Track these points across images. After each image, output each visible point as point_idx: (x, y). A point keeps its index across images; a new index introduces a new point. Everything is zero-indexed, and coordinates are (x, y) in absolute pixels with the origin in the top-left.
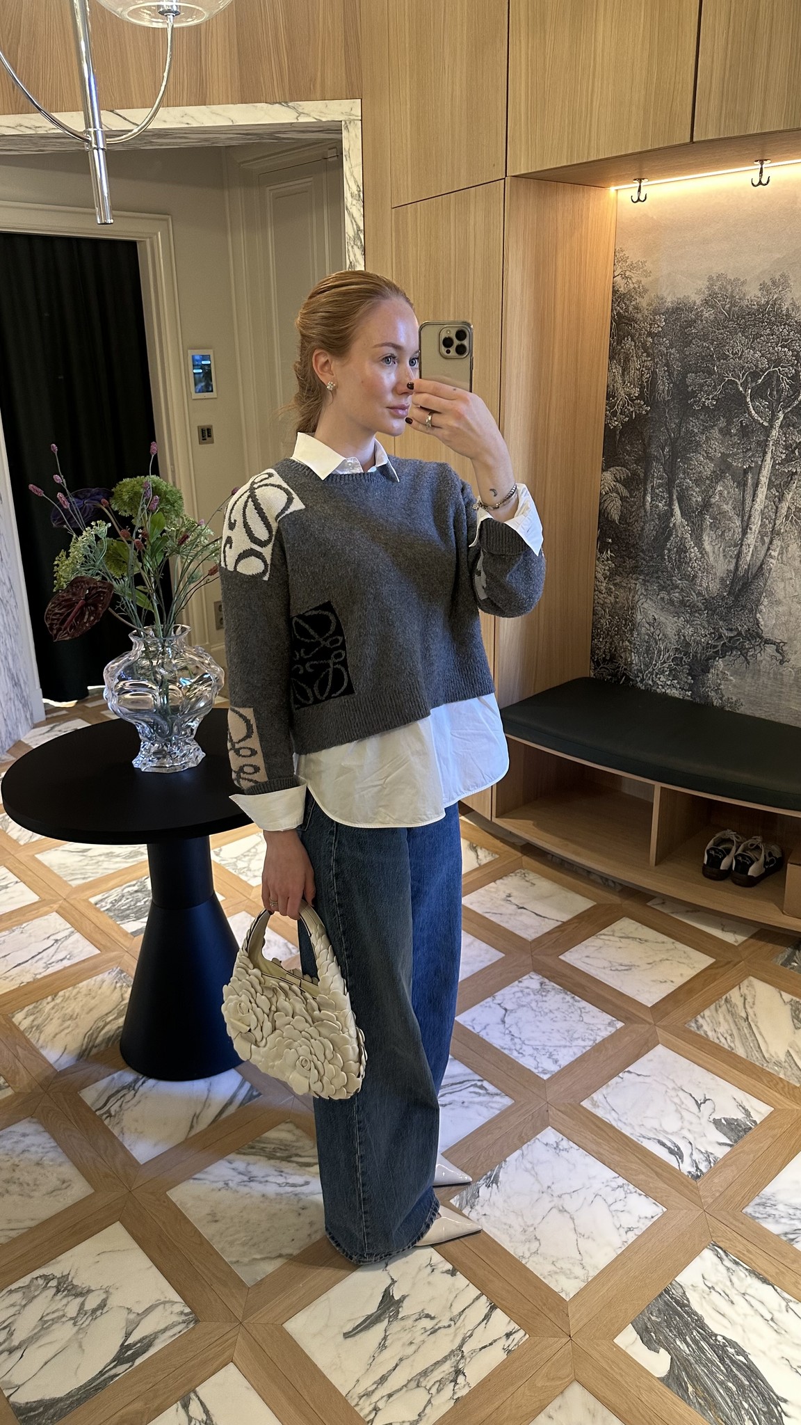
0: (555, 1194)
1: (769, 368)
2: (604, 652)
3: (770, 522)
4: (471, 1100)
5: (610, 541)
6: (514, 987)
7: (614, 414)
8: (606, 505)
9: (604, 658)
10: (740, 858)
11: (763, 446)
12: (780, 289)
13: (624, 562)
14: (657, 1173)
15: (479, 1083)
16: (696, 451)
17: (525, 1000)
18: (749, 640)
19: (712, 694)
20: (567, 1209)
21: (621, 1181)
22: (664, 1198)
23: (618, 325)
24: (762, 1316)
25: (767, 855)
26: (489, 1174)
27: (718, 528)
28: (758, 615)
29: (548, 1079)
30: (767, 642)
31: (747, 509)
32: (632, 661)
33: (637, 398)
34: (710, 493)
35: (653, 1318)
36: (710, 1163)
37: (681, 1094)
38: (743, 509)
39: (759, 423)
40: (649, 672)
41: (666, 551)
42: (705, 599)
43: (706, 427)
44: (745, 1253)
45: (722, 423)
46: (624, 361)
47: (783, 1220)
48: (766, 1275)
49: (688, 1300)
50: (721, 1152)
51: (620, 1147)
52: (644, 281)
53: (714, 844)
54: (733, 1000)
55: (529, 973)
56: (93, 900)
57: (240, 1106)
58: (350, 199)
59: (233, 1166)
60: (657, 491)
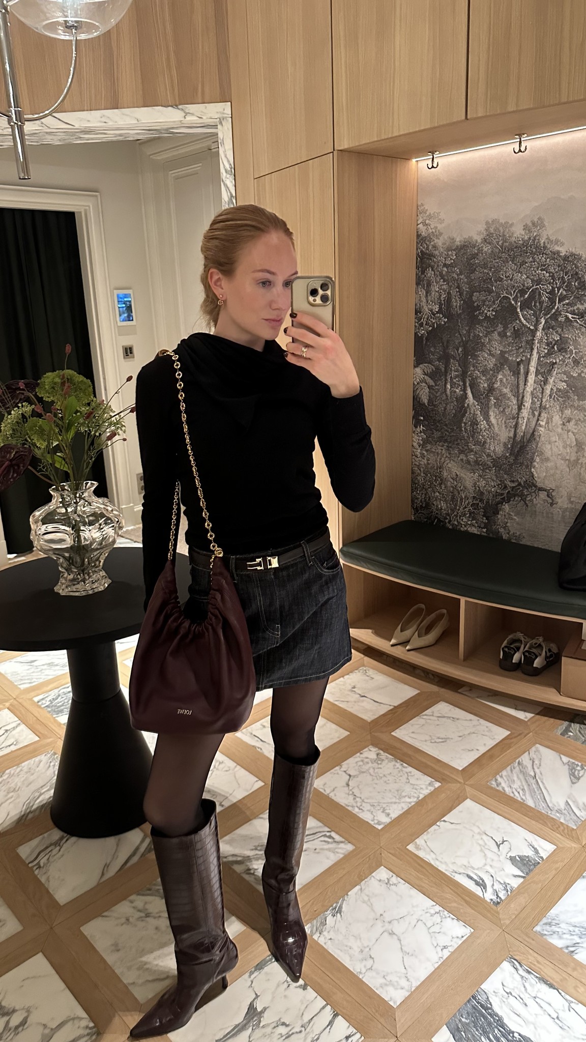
0: (386, 921)
1: (533, 286)
2: (421, 501)
3: (538, 401)
4: (321, 847)
5: (422, 418)
6: (357, 758)
7: (421, 325)
8: (418, 392)
9: (421, 506)
10: (527, 654)
11: (531, 344)
12: (538, 228)
13: (433, 434)
14: (466, 902)
15: (328, 834)
16: (482, 350)
17: (365, 768)
18: (527, 489)
19: (502, 530)
20: (395, 932)
21: (438, 908)
22: (472, 921)
23: (421, 259)
24: (550, 1015)
25: (547, 651)
26: (334, 905)
27: (500, 406)
28: (533, 470)
29: (382, 829)
30: (541, 489)
31: (521, 391)
32: (441, 507)
33: (437, 312)
34: (494, 380)
35: (463, 1020)
36: (507, 891)
37: (484, 837)
38: (518, 391)
39: (527, 327)
40: (455, 515)
41: (463, 425)
42: (493, 459)
43: (488, 332)
44: (536, 963)
45: (500, 328)
46: (427, 286)
47: (565, 936)
48: (551, 981)
49: (491, 1004)
50: (515, 883)
51: (437, 881)
52: (440, 227)
53: (508, 643)
54: (524, 762)
55: (368, 746)
56: (36, 699)
57: (141, 857)
58: (224, 174)
59: (133, 905)
60: (455, 380)
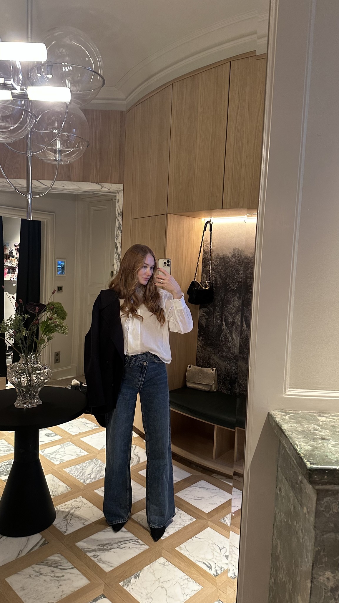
0: (161, 581)
4: (133, 546)
5: (202, 333)
8: (200, 321)
13: (207, 341)
14: (201, 574)
15: (137, 540)
16: (230, 304)
20: (164, 587)
21: (187, 577)
22: (203, 583)
23: (205, 261)
26: (136, 574)
27: (237, 331)
34: (235, 318)
36: (222, 571)
37: (214, 545)
41: (221, 338)
42: (234, 356)
43: (233, 296)
45: (238, 295)
46: (207, 273)
50: (226, 567)
51: (188, 565)
52: (213, 248)
57: (40, 547)
58: (118, 215)
59: (34, 569)
60: (217, 317)
